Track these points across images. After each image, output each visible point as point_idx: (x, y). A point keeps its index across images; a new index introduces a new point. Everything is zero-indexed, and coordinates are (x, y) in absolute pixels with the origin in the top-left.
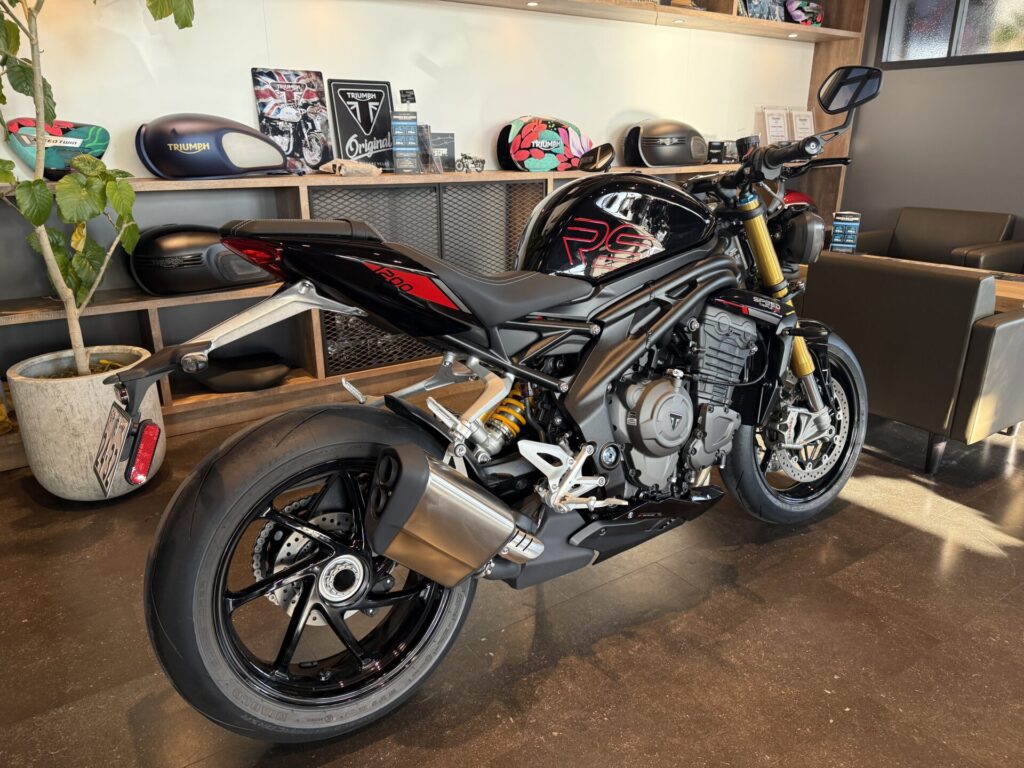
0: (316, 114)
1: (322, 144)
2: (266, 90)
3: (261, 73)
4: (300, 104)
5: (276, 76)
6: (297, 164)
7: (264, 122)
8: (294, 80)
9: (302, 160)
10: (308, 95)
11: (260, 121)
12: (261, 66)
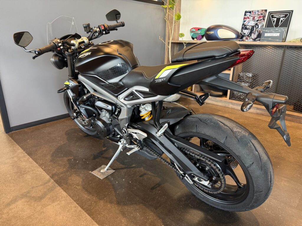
0: (260, 23)
1: (258, 32)
2: (247, 17)
3: (247, 12)
4: (256, 20)
5: (252, 13)
6: (249, 38)
7: (243, 26)
8: (257, 13)
9: (250, 37)
10: (260, 17)
11: (242, 26)
12: (247, 10)
